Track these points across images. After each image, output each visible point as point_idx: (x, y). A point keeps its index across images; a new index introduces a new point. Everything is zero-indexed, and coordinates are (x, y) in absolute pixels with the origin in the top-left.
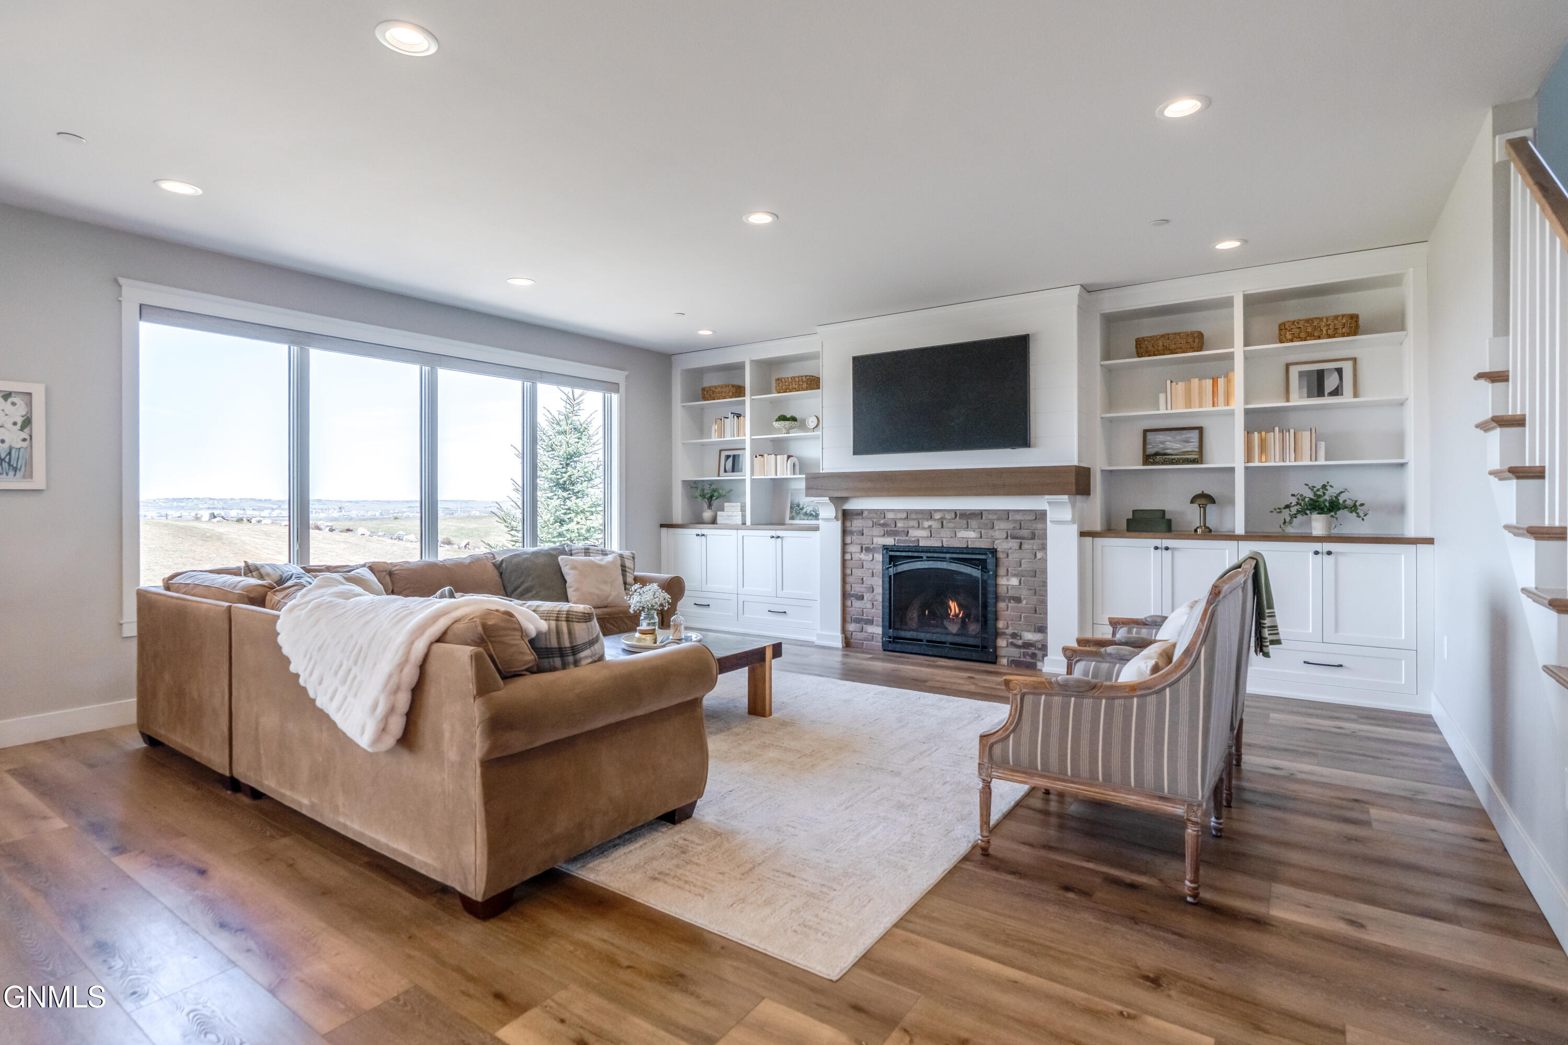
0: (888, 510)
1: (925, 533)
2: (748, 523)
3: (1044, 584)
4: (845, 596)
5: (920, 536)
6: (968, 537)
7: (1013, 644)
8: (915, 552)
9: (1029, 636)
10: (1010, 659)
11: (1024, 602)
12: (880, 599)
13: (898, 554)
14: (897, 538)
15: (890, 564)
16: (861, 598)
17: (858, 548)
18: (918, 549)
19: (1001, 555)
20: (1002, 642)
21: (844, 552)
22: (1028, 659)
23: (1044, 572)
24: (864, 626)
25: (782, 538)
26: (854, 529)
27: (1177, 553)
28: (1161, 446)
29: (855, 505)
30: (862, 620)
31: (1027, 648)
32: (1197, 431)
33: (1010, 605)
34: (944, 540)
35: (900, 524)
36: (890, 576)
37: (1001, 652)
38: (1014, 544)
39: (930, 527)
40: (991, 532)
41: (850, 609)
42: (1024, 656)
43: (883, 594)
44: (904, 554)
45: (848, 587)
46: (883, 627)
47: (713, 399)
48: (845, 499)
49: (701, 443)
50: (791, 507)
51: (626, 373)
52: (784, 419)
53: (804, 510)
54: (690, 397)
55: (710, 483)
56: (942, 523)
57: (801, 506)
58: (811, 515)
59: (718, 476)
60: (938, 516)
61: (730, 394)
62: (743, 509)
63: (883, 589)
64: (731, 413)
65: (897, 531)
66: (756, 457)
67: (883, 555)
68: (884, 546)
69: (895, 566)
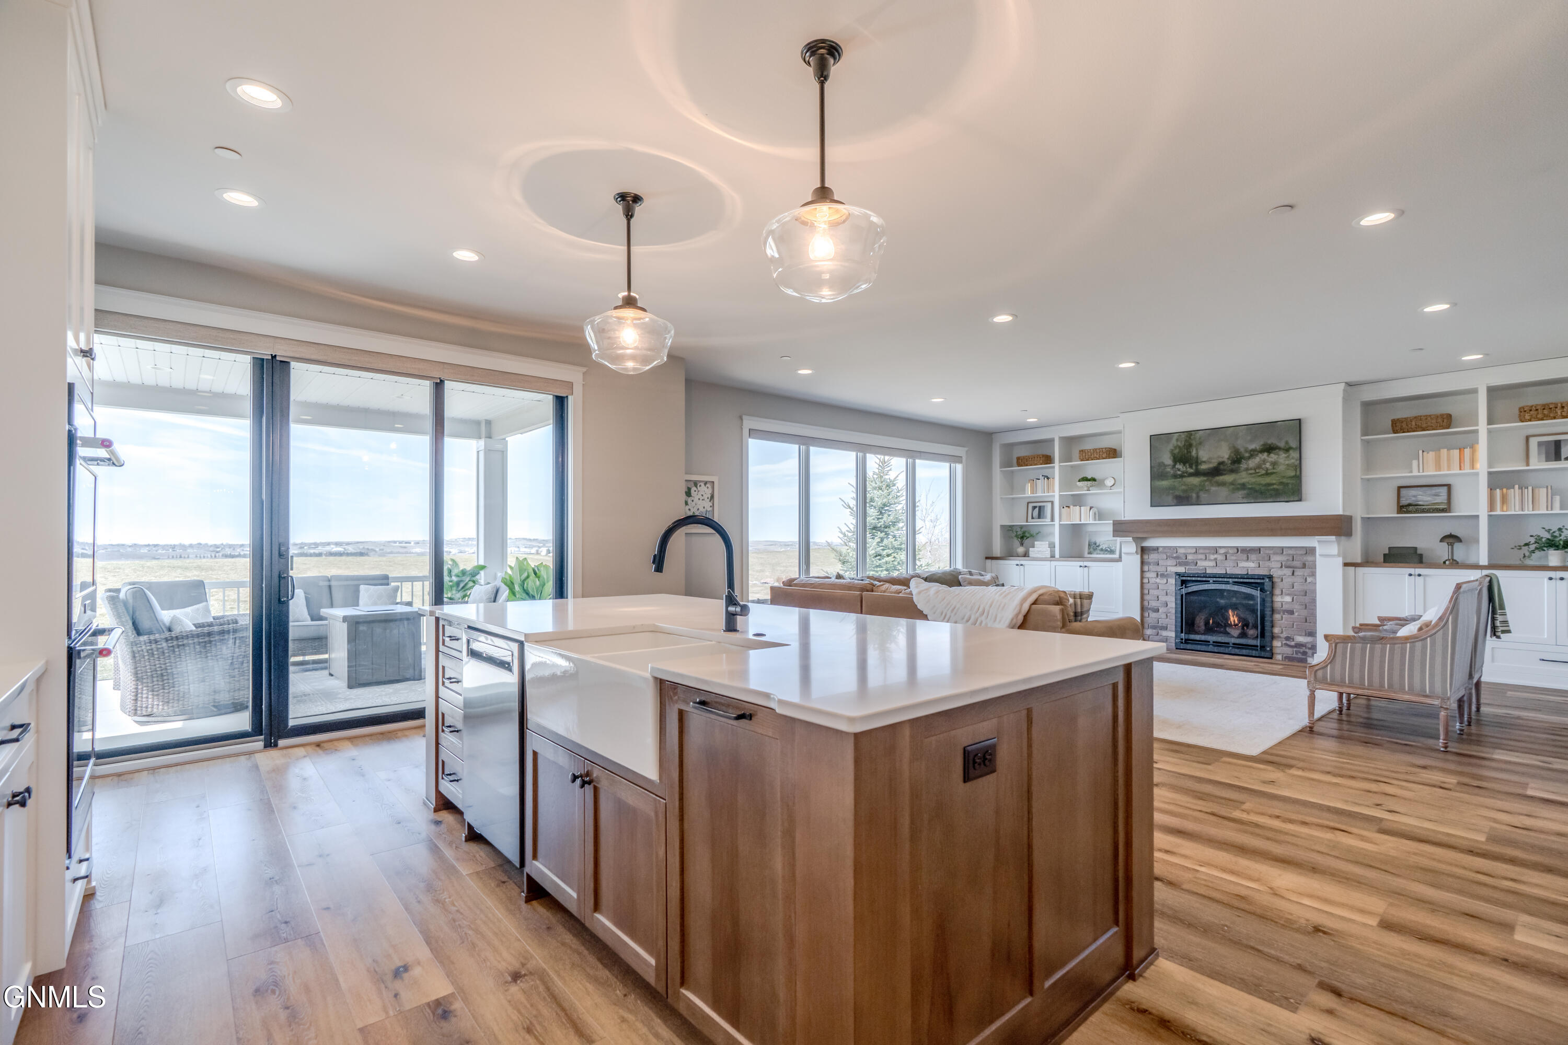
0: (1180, 547)
1: (1212, 564)
2: (1057, 555)
3: (1314, 601)
5: (1208, 566)
6: (1249, 566)
7: (1286, 645)
8: (1204, 578)
9: (1300, 639)
10: (1284, 655)
11: (1296, 614)
12: (1174, 611)
13: (1189, 579)
14: (1187, 567)
15: (1182, 585)
16: (1157, 611)
17: (1155, 575)
18: (1205, 575)
19: (1275, 580)
20: (1277, 644)
21: (1142, 578)
22: (1300, 656)
23: (1314, 591)
25: (1088, 567)
26: (1150, 560)
27: (1428, 578)
28: (1414, 499)
29: (1151, 543)
30: (1158, 626)
31: (1299, 648)
32: (1446, 488)
33: (1284, 616)
34: (1228, 569)
35: (1190, 557)
36: (1182, 596)
37: (1276, 651)
38: (1288, 572)
39: (1216, 559)
40: (1268, 563)
41: (1147, 619)
42: (1296, 653)
43: (1176, 608)
44: (1194, 579)
45: (1146, 603)
46: (1176, 631)
47: (1027, 465)
48: (1144, 539)
49: (1013, 499)
50: (1089, 545)
51: (966, 449)
52: (1085, 479)
53: (1101, 547)
54: (1006, 463)
55: (1021, 527)
56: (1226, 556)
57: (1098, 544)
58: (1106, 550)
59: (1027, 522)
60: (1222, 551)
61: (1041, 462)
62: (1052, 546)
63: (1176, 604)
64: (1042, 476)
65: (1187, 562)
66: (1063, 507)
67: (1176, 579)
68: (1176, 573)
69: (1185, 587)
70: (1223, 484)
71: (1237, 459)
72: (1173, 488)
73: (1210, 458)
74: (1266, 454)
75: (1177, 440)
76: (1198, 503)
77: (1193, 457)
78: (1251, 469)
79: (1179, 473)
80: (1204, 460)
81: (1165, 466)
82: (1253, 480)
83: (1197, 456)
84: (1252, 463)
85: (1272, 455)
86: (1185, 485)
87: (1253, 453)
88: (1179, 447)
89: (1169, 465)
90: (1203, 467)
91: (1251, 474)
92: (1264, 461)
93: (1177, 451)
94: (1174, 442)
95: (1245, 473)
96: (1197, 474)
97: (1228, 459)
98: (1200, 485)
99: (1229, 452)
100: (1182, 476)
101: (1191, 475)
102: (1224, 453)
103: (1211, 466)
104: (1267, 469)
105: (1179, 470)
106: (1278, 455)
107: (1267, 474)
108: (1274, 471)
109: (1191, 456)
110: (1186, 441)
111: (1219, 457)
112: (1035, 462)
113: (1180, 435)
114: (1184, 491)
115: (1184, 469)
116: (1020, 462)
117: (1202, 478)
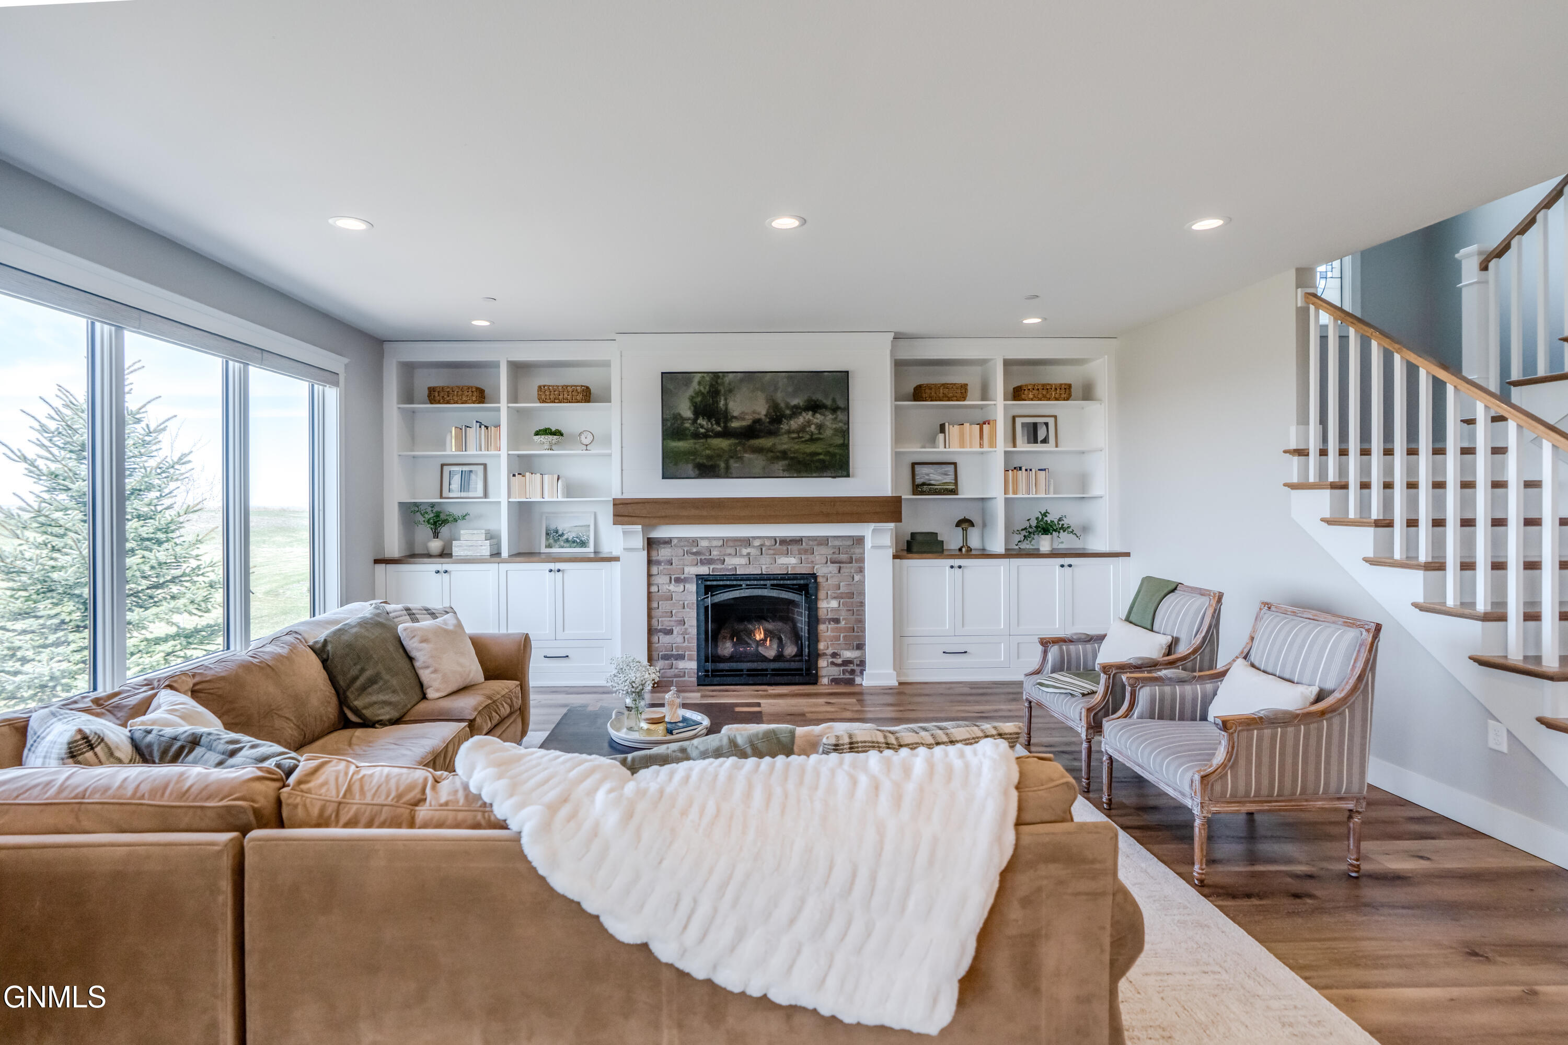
0: (702, 538)
1: (743, 561)
2: (505, 554)
3: (862, 604)
4: (651, 631)
5: (737, 564)
6: (789, 563)
7: (833, 664)
8: (733, 580)
9: (848, 654)
10: (831, 678)
11: (843, 623)
12: (695, 631)
13: (715, 583)
14: (712, 567)
15: (706, 593)
16: (669, 632)
17: (667, 579)
18: (736, 577)
19: (820, 580)
20: (822, 663)
21: (649, 585)
22: (848, 676)
23: (862, 594)
24: (674, 662)
25: (563, 571)
26: (660, 558)
27: (965, 570)
28: (927, 477)
29: (663, 532)
30: (672, 656)
31: (846, 666)
32: (953, 466)
33: (829, 626)
34: (764, 567)
35: (715, 553)
36: (706, 608)
37: (822, 672)
38: (833, 568)
39: (749, 554)
40: (811, 557)
41: (657, 645)
42: (844, 674)
43: (698, 627)
44: (721, 583)
45: (654, 622)
46: (699, 661)
47: (448, 403)
48: (654, 526)
49: (414, 457)
50: (547, 534)
51: (346, 360)
52: (547, 432)
53: (565, 537)
54: (408, 397)
55: (433, 505)
56: (761, 549)
57: (560, 532)
58: (574, 542)
59: (441, 497)
60: (757, 543)
61: (474, 398)
62: (493, 537)
63: (698, 620)
64: (477, 422)
65: (712, 559)
66: (514, 475)
67: (697, 585)
68: (697, 575)
69: (712, 596)
70: (759, 450)
71: (777, 417)
72: (694, 453)
73: (743, 413)
74: (810, 413)
75: (699, 383)
76: (727, 474)
77: (721, 410)
78: (793, 432)
79: (702, 430)
80: (735, 414)
81: (684, 419)
82: (797, 447)
83: (726, 409)
84: (795, 423)
85: (818, 416)
86: (709, 448)
87: (796, 411)
88: (703, 394)
89: (689, 419)
90: (735, 424)
91: (793, 438)
92: (809, 423)
93: (699, 399)
94: (695, 385)
95: (786, 436)
96: (726, 433)
97: (766, 416)
98: (730, 450)
99: (767, 406)
100: (706, 436)
101: (718, 435)
102: (760, 409)
103: (744, 423)
104: (812, 434)
105: (702, 427)
106: (824, 415)
107: (812, 440)
108: (821, 436)
109: (717, 407)
110: (711, 386)
111: (754, 412)
112: (464, 399)
113: (703, 377)
114: (709, 457)
115: (710, 426)
116: (435, 395)
117: (732, 441)
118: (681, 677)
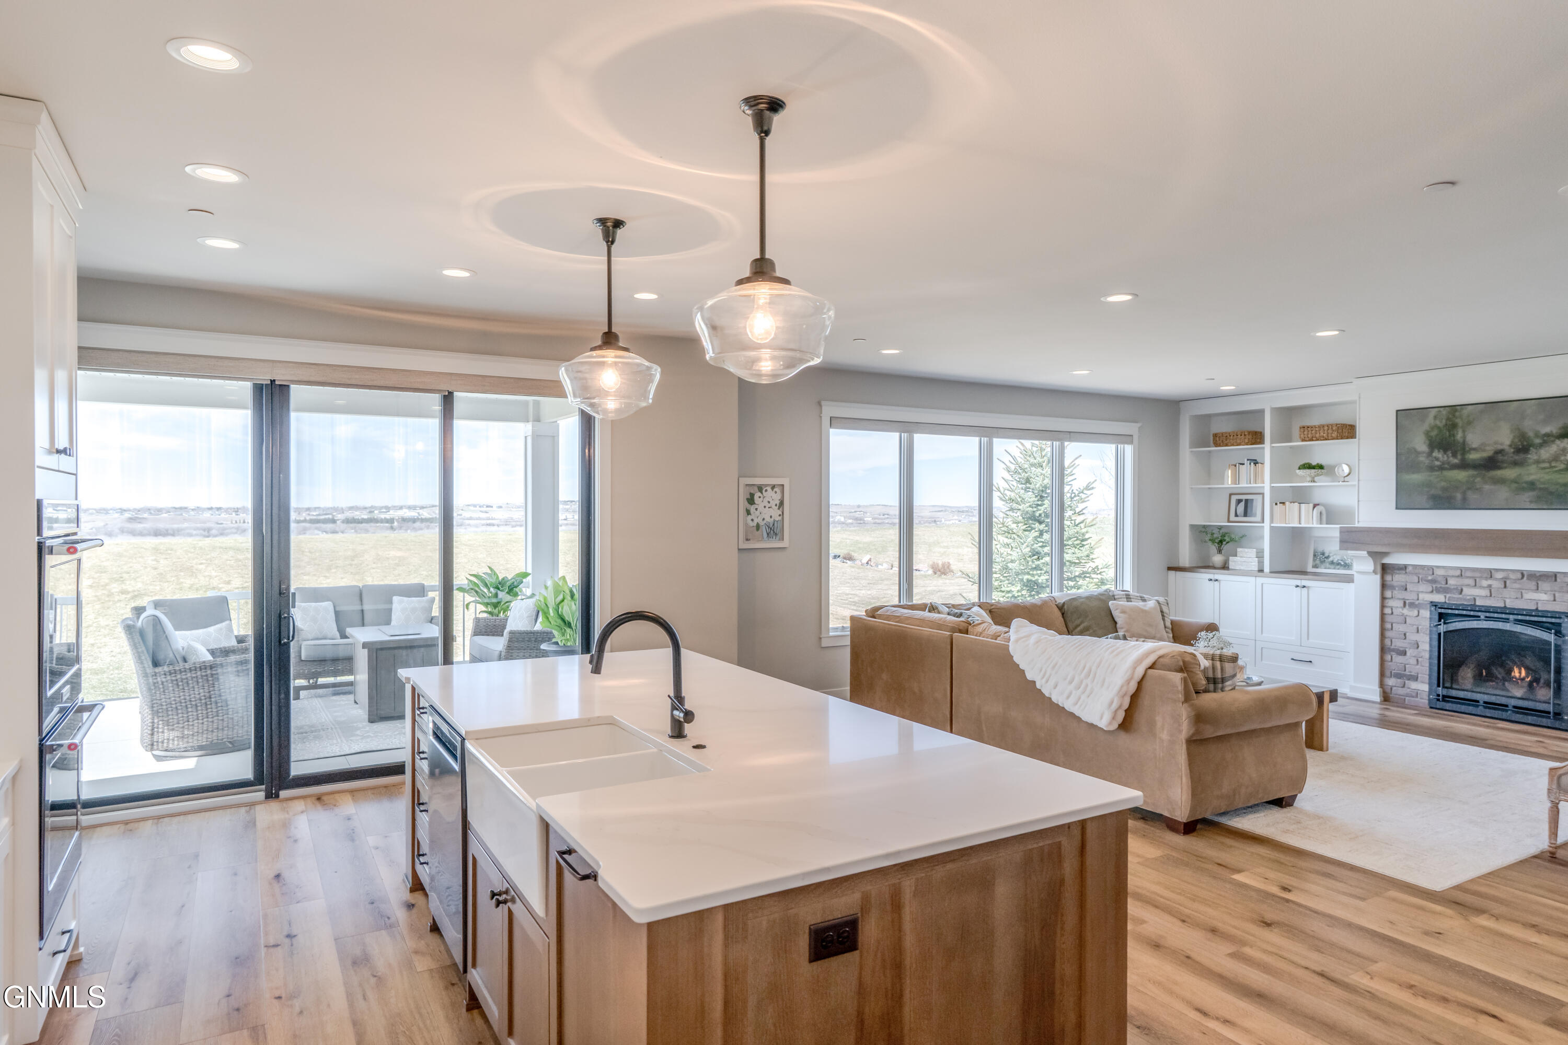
0: (1438, 567)
1: (1485, 592)
2: (1267, 569)
4: (1383, 650)
5: (1477, 595)
6: (1539, 599)
8: (1472, 611)
12: (1427, 655)
13: (1450, 611)
14: (1448, 596)
15: (1440, 620)
16: (1404, 653)
17: (1401, 604)
18: (1474, 608)
21: (1383, 607)
24: (1407, 682)
25: (1309, 587)
26: (1395, 583)
29: (1397, 559)
30: (1405, 675)
34: (1507, 601)
35: (1452, 582)
36: (1440, 634)
39: (1490, 586)
41: (1390, 663)
43: (1431, 651)
44: (1457, 612)
45: (1387, 642)
46: (1430, 684)
47: (1227, 445)
48: (1386, 553)
49: (1209, 488)
50: (1315, 556)
51: (1139, 425)
52: (1309, 466)
53: (1331, 559)
54: (1199, 442)
55: (1220, 528)
56: (1505, 582)
57: (1326, 555)
58: (1338, 564)
59: (1229, 521)
60: (1499, 575)
61: (1246, 441)
62: (1260, 555)
63: (1431, 646)
64: (1248, 460)
65: (1448, 588)
66: (1276, 504)
67: (1431, 611)
68: (1431, 602)
69: (1445, 623)
70: (1502, 481)
71: (1523, 446)
72: (1428, 484)
73: (1483, 444)
75: (1435, 417)
76: (1465, 505)
77: (1458, 442)
78: (1544, 461)
79: (1437, 463)
80: (1474, 446)
81: (1419, 453)
82: (1547, 477)
83: (1464, 442)
84: (1546, 452)
86: (1446, 480)
87: (1548, 439)
88: (1439, 428)
89: (1424, 452)
90: (1473, 456)
91: (1544, 468)
93: (1434, 433)
94: (1430, 420)
95: (1534, 466)
96: (1464, 466)
97: (1510, 446)
98: (1467, 482)
99: (1512, 436)
100: (1441, 468)
101: (1455, 467)
102: (1503, 438)
103: (1485, 454)
105: (1437, 459)
109: (1454, 440)
110: (1448, 419)
111: (1496, 443)
112: (1238, 441)
113: (1440, 411)
114: (1445, 489)
115: (1446, 458)
116: (1220, 440)
117: (1471, 472)
118: (1413, 697)
